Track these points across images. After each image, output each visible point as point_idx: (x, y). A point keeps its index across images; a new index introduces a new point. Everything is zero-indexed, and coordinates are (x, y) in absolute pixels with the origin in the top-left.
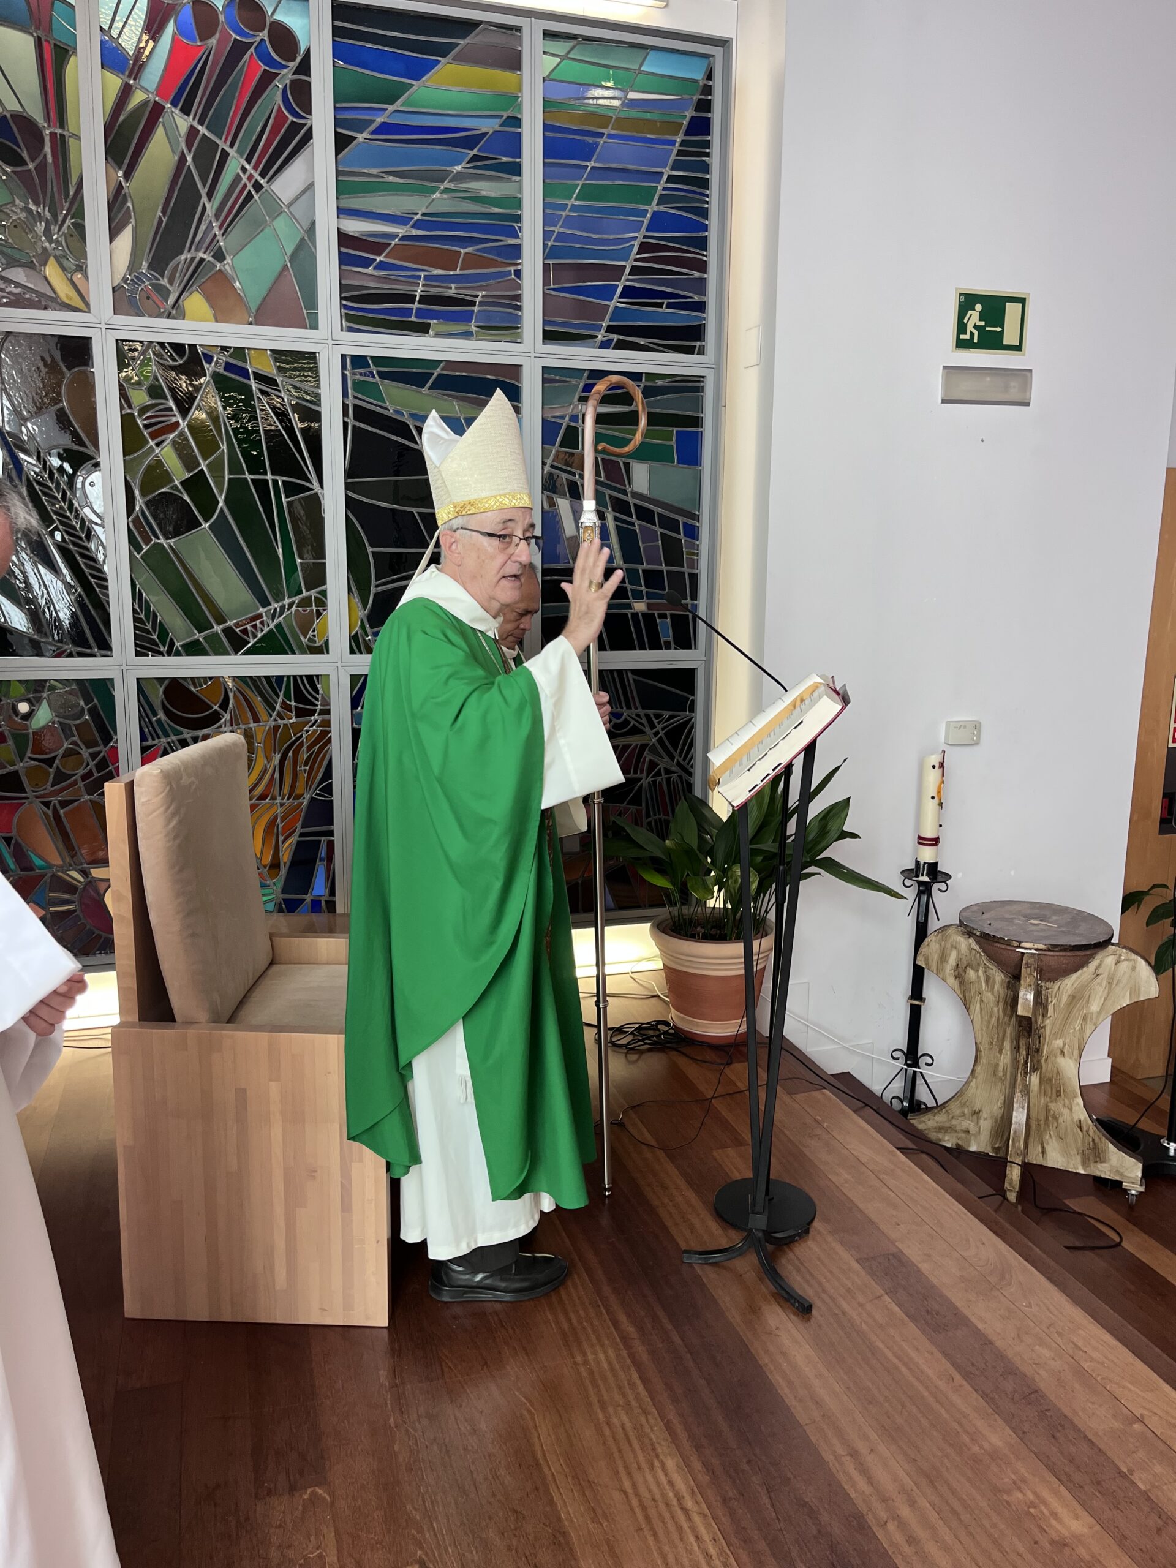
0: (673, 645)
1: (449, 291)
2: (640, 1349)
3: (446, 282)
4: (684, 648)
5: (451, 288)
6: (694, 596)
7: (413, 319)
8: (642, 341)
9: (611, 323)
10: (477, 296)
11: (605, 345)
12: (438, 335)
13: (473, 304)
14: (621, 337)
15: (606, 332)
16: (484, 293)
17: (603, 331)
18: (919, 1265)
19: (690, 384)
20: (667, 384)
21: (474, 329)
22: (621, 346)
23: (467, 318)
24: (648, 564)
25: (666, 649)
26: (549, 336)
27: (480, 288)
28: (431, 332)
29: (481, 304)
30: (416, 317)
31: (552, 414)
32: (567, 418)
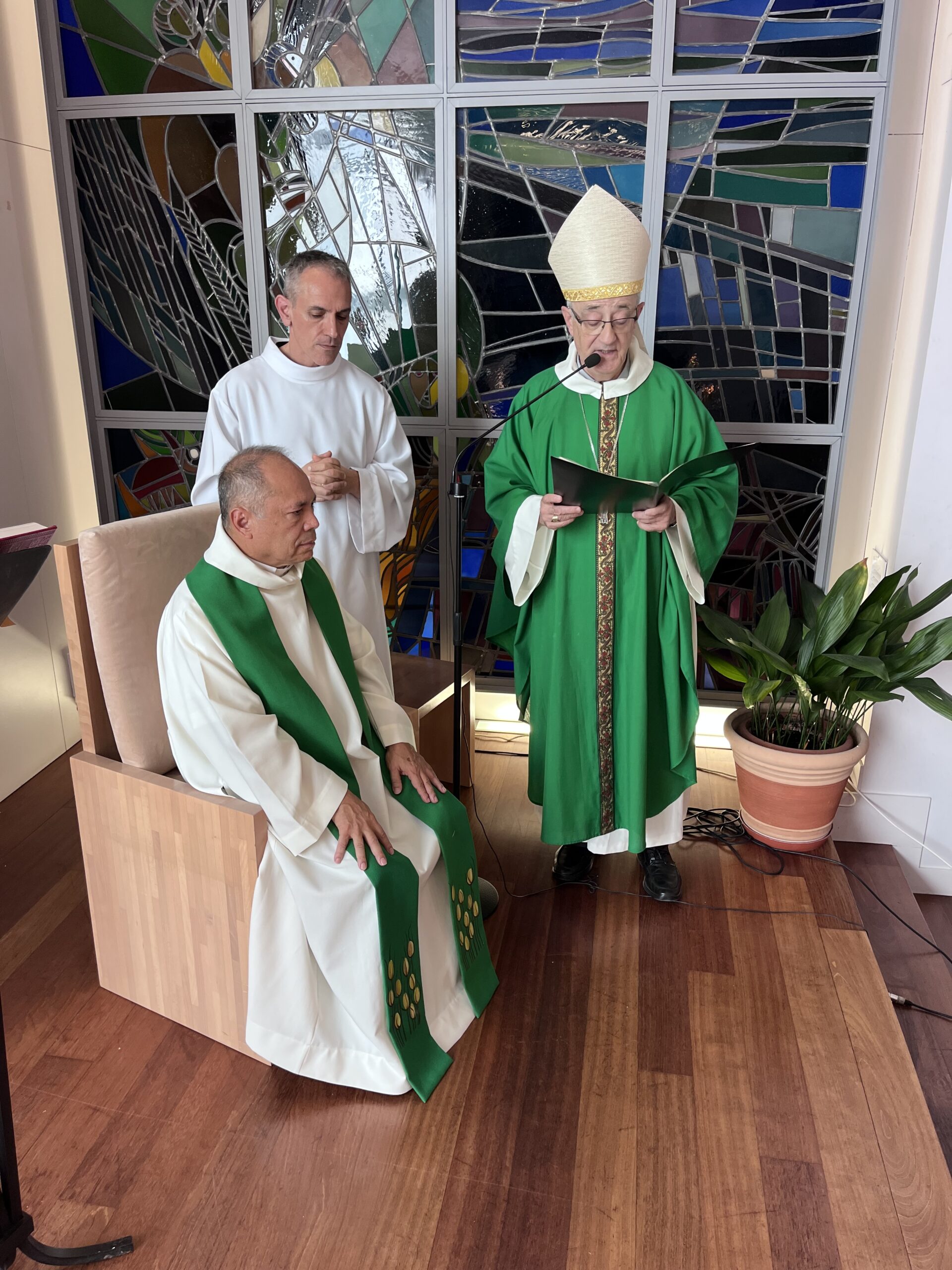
0: (805, 418)
1: (573, 24)
2: (464, 1177)
3: (570, 15)
4: (818, 422)
5: (574, 21)
6: (837, 363)
7: (533, 61)
8: (796, 60)
9: (759, 43)
10: (603, 27)
11: (750, 69)
12: (558, 76)
13: (598, 36)
14: (769, 58)
15: (752, 53)
16: (611, 22)
17: (748, 54)
18: (830, 1189)
19: (855, 109)
20: (825, 111)
21: (598, 65)
22: (769, 68)
23: (590, 53)
24: (782, 325)
25: (797, 422)
26: (680, 65)
27: (606, 17)
28: (551, 74)
29: (608, 35)
30: (536, 58)
31: (678, 157)
32: (699, 160)
